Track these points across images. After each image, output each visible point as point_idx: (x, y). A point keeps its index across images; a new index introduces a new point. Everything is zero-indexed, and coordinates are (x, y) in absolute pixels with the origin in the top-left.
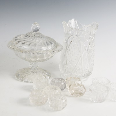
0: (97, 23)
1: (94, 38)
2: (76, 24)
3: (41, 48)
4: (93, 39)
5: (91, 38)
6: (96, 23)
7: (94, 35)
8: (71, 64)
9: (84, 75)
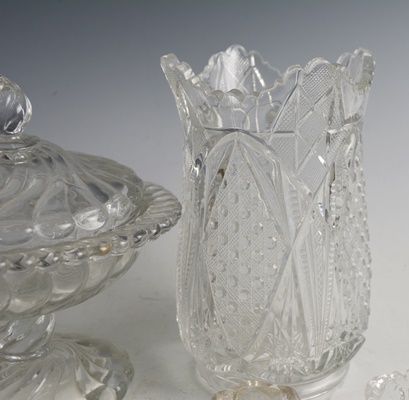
0: (366, 54)
1: (359, 139)
2: (252, 72)
3: (29, 230)
4: (351, 145)
5: (340, 138)
6: (361, 53)
7: (356, 118)
8: (235, 305)
9: (318, 359)
